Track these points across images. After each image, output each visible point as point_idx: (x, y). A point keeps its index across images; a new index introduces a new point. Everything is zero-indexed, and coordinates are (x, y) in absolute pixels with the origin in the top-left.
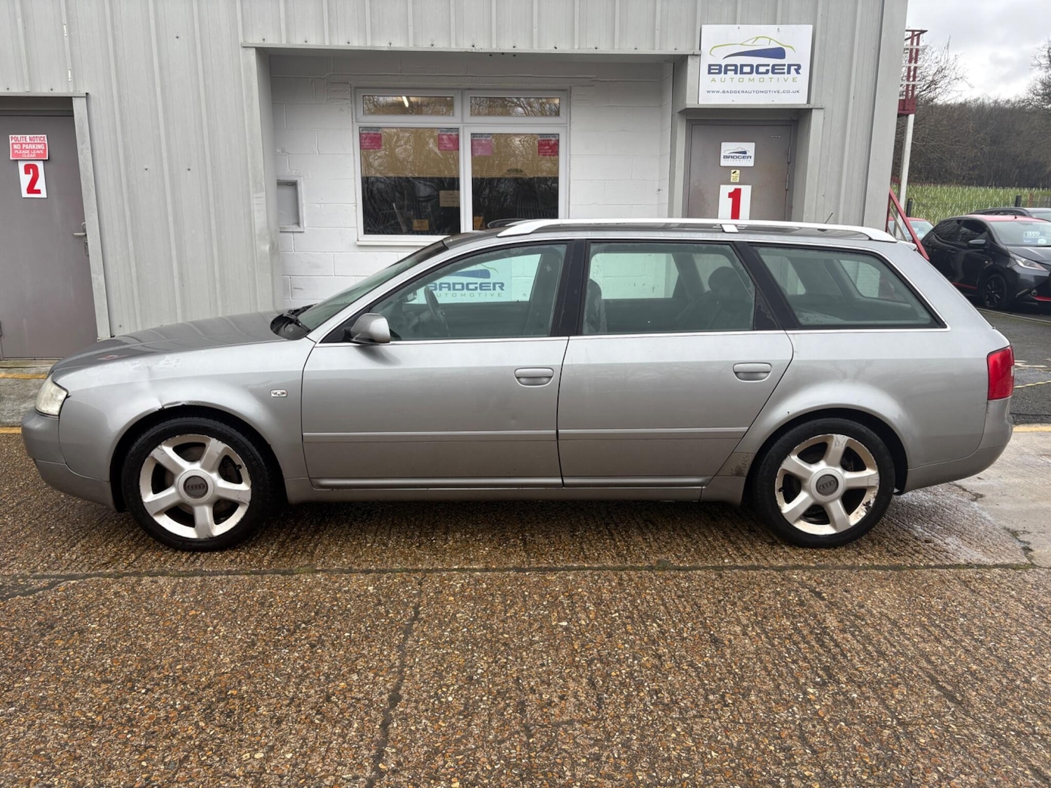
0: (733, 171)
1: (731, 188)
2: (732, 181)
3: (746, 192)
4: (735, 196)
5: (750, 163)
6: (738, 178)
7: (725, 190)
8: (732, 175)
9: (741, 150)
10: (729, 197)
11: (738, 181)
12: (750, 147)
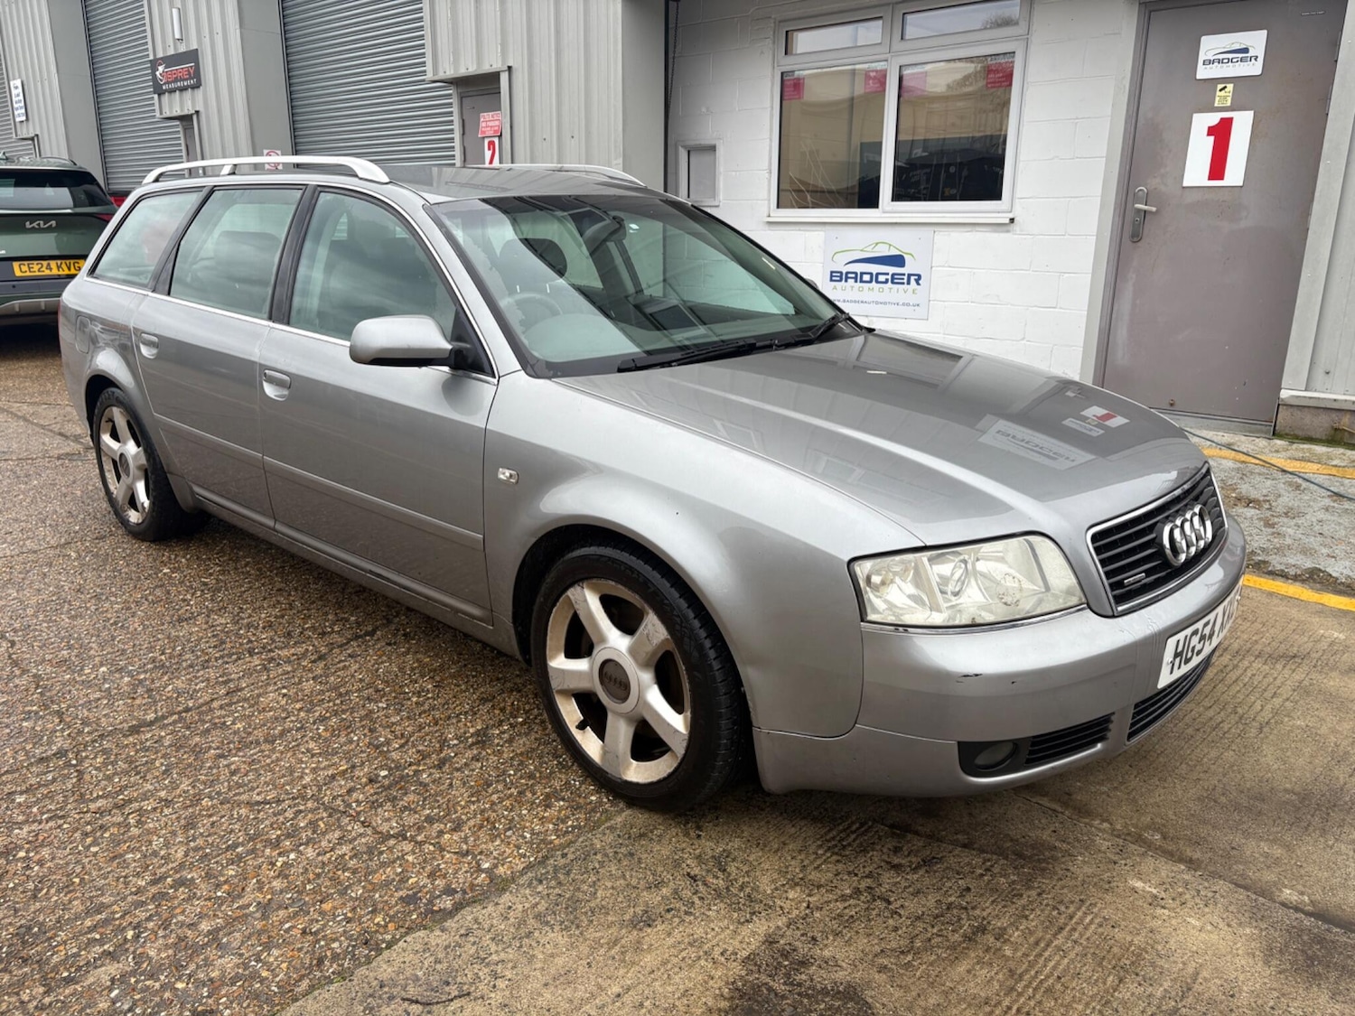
0: (1220, 86)
1: (1213, 119)
2: (1216, 105)
3: (1243, 124)
4: (1221, 133)
5: (1255, 68)
6: (1229, 99)
7: (1202, 122)
8: (1218, 93)
9: (1237, 47)
10: (1209, 134)
11: (1229, 104)
12: (1256, 41)
